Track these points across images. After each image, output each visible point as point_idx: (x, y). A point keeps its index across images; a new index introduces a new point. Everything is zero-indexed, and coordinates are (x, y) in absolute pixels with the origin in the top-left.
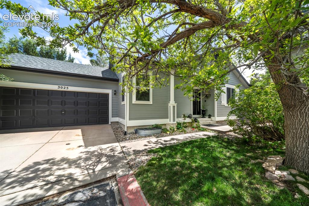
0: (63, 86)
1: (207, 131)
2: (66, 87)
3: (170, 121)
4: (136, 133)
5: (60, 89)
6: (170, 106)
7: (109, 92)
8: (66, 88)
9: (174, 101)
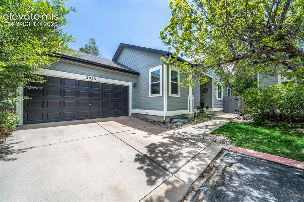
0: (91, 77)
1: (216, 119)
2: (94, 77)
3: (190, 112)
4: (171, 122)
5: (88, 80)
6: (190, 99)
7: (130, 84)
8: (94, 79)
9: (192, 95)
